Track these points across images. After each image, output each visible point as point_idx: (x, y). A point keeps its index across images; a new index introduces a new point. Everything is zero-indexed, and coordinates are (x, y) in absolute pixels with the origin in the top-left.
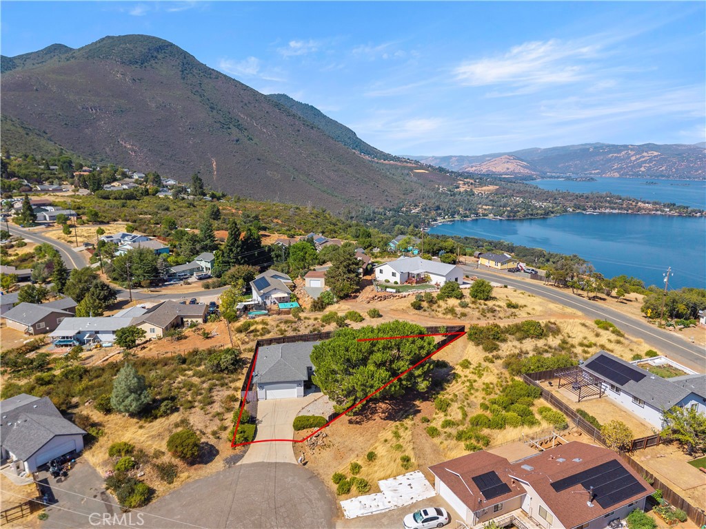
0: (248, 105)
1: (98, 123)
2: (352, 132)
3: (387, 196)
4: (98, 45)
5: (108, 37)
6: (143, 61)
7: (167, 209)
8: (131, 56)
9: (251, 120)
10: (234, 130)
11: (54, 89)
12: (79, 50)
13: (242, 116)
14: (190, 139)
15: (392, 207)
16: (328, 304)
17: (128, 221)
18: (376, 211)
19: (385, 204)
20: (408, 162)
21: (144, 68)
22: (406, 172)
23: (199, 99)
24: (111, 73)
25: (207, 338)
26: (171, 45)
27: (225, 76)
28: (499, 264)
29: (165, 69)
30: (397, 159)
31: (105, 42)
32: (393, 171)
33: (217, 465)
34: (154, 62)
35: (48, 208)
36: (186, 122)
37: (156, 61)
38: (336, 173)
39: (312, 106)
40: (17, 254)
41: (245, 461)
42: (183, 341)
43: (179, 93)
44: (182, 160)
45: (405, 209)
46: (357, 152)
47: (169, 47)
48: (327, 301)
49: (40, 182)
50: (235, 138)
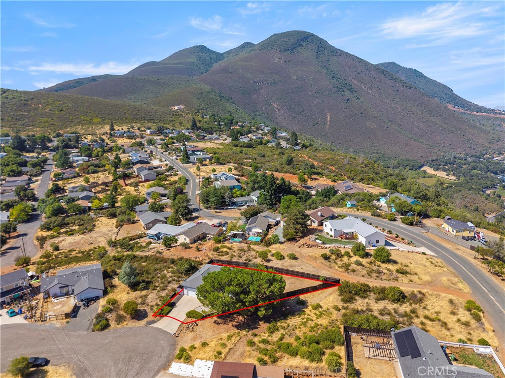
0: (360, 73)
1: (261, 91)
2: (450, 89)
3: (471, 144)
4: (269, 40)
5: (275, 34)
6: (293, 48)
7: (264, 156)
8: (286, 46)
9: (361, 85)
10: (347, 93)
11: (240, 71)
12: (258, 45)
13: (354, 82)
14: (315, 100)
15: (474, 154)
16: (274, 243)
17: (235, 163)
18: (457, 156)
19: (468, 151)
20: (502, 114)
21: (293, 53)
22: (498, 122)
23: (325, 71)
24: (272, 58)
25: (199, 251)
26: (313, 35)
27: (347, 53)
28: (455, 231)
29: (306, 52)
30: (492, 111)
31: (273, 38)
32: (484, 122)
33: (143, 322)
34: (300, 48)
35: (199, 153)
36: (314, 88)
37: (301, 47)
38: (424, 124)
39: (415, 70)
40: (170, 180)
41: (154, 325)
42: (188, 250)
43: (312, 68)
44: (307, 114)
45: (488, 156)
46: (450, 106)
47: (311, 37)
48: (272, 241)
49: (211, 133)
50: (347, 98)
